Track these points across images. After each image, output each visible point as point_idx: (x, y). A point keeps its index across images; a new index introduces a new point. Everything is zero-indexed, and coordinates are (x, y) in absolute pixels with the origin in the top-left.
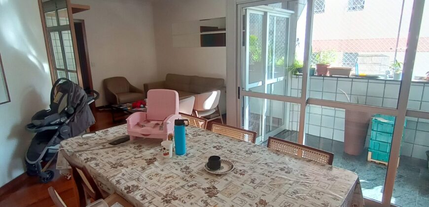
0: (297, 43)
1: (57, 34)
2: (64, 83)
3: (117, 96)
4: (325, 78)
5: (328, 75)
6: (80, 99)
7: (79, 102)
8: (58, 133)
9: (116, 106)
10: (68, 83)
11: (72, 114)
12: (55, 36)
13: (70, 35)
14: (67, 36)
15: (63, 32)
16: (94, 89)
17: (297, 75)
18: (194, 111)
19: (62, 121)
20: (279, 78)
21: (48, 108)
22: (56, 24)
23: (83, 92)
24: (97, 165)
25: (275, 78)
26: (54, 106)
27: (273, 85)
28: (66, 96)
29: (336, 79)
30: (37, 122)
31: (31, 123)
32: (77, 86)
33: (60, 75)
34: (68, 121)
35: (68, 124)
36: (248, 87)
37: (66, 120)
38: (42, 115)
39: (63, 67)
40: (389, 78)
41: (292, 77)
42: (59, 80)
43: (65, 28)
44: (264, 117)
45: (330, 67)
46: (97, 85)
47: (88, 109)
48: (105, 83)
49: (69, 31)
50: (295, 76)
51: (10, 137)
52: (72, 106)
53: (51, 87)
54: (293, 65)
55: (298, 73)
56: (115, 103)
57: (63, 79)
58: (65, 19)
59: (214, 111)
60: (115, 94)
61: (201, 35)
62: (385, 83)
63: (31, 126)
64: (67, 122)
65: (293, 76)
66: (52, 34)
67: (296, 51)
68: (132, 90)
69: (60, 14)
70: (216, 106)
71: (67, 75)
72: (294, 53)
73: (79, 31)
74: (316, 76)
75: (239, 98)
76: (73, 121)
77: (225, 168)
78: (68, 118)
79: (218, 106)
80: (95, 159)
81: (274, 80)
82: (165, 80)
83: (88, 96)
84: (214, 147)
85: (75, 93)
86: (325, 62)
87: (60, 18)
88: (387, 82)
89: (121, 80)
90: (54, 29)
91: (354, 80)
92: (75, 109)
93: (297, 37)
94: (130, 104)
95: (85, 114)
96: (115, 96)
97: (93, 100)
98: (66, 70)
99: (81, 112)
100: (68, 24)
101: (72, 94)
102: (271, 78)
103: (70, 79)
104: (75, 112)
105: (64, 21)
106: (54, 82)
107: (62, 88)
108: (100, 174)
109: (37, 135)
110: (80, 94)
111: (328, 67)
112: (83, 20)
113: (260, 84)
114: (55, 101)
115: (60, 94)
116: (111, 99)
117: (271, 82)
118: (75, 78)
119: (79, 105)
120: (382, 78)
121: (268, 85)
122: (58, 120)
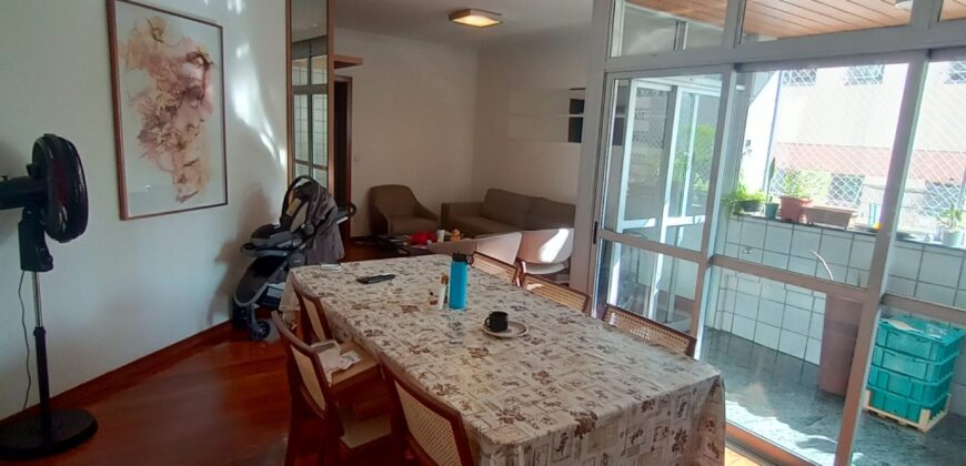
0: (744, 150)
1: (305, 98)
2: (305, 184)
3: (389, 221)
4: (797, 227)
5: (804, 220)
6: (326, 212)
7: (323, 217)
8: (285, 264)
9: (385, 237)
10: (312, 184)
11: (310, 236)
12: (301, 101)
13: (326, 101)
14: (321, 103)
15: (315, 96)
16: (353, 201)
17: (742, 215)
18: (518, 260)
19: (294, 244)
20: (697, 218)
21: (277, 223)
22: (305, 82)
23: (332, 203)
24: (334, 302)
25: (687, 215)
26: (286, 220)
27: (681, 229)
28: (306, 204)
29: (819, 231)
30: (259, 242)
31: (249, 241)
32: (325, 190)
33: (300, 171)
34: (304, 246)
35: (302, 252)
36: (622, 225)
37: (301, 245)
38: (266, 231)
39: (306, 159)
40: (935, 240)
41: (728, 219)
42: (297, 180)
43: (320, 89)
44: (655, 291)
45: (810, 206)
46: (358, 196)
47: (336, 229)
48: (374, 193)
49: (325, 96)
50: (735, 217)
51: (218, 260)
52: (313, 223)
53: (286, 189)
54: (733, 195)
55: (743, 212)
56: (384, 230)
57: (305, 177)
58: (320, 71)
59: (562, 267)
60: (386, 216)
61: (571, 119)
62: (923, 251)
63: (249, 246)
64: (302, 247)
65: (732, 216)
66: (296, 97)
67: (742, 166)
68: (420, 212)
69: (314, 63)
70: (566, 258)
71: (311, 172)
72: (738, 170)
73: (341, 95)
74: (777, 220)
75: (595, 242)
76: (311, 247)
77: (513, 331)
78: (304, 241)
79: (569, 259)
80: (332, 295)
81: (684, 220)
82: (483, 199)
83: (339, 210)
84: (513, 307)
85: (320, 202)
86: (800, 195)
87: (314, 70)
88: (927, 248)
89: (402, 192)
90: (300, 90)
91: (857, 237)
92: (316, 228)
93: (746, 138)
94: (410, 238)
95: (330, 238)
96: (386, 221)
97: (346, 218)
98: (311, 165)
99: (325, 234)
100: (325, 82)
101: (315, 204)
102: (679, 214)
103: (314, 178)
104: (315, 233)
105: (320, 78)
106: (291, 182)
107: (302, 191)
108: (336, 313)
109: (255, 262)
110: (326, 205)
111: (804, 205)
112: (351, 79)
113: (651, 223)
114: (288, 213)
115: (298, 201)
116: (378, 224)
117: (677, 222)
118: (325, 178)
119: (322, 222)
120: (919, 239)
121: (669, 227)
122: (289, 242)
